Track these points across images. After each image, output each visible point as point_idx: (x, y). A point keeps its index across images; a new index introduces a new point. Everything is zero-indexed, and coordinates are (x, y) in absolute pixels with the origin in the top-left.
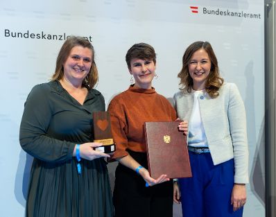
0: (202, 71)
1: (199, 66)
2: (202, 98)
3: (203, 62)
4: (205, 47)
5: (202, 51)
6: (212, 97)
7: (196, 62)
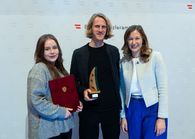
0: (137, 45)
1: (135, 42)
2: (138, 63)
3: (137, 39)
4: (137, 29)
5: (136, 32)
6: (145, 62)
7: (132, 39)
